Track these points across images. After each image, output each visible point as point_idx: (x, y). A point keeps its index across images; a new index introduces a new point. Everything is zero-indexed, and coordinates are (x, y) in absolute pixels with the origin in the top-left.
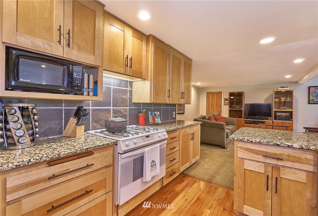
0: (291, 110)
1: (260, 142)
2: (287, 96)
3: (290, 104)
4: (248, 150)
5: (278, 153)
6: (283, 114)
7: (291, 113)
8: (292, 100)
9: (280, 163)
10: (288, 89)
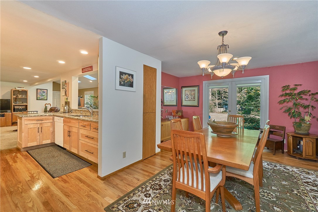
0: (27, 104)
1: (35, 116)
2: (23, 94)
3: (26, 100)
4: (29, 120)
5: (42, 118)
6: (20, 107)
7: (26, 106)
8: (27, 96)
9: (43, 122)
10: (24, 89)
